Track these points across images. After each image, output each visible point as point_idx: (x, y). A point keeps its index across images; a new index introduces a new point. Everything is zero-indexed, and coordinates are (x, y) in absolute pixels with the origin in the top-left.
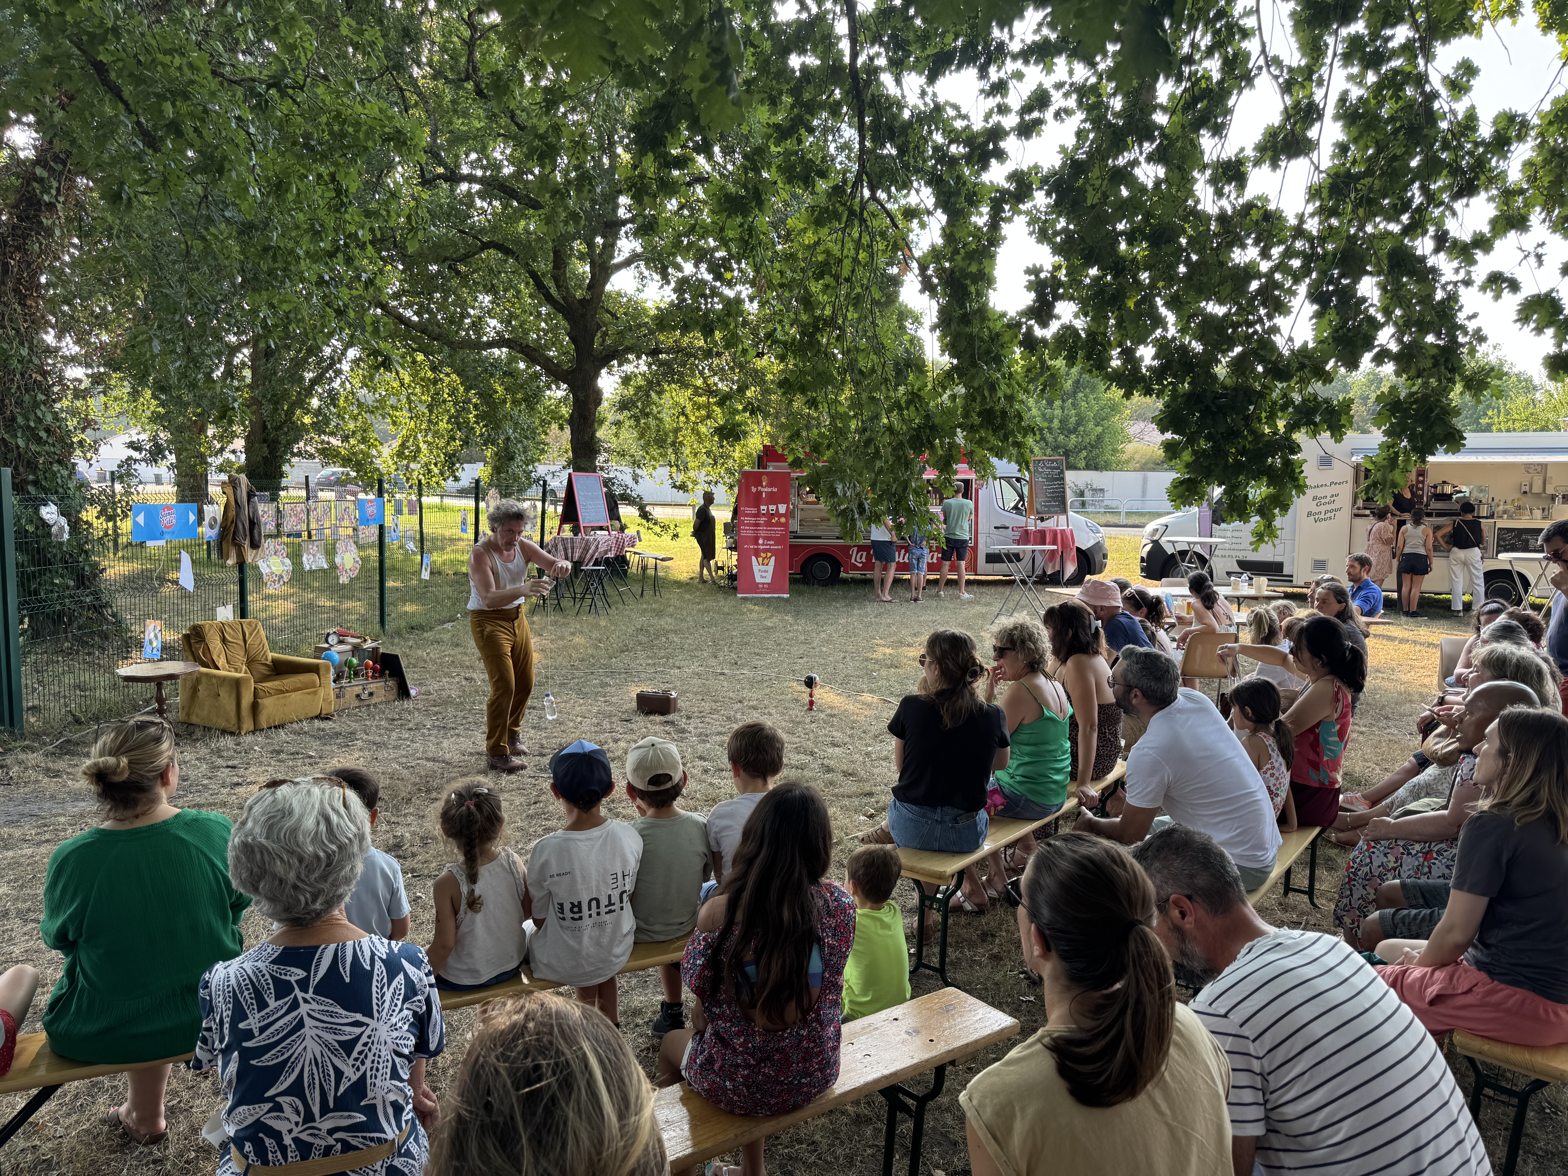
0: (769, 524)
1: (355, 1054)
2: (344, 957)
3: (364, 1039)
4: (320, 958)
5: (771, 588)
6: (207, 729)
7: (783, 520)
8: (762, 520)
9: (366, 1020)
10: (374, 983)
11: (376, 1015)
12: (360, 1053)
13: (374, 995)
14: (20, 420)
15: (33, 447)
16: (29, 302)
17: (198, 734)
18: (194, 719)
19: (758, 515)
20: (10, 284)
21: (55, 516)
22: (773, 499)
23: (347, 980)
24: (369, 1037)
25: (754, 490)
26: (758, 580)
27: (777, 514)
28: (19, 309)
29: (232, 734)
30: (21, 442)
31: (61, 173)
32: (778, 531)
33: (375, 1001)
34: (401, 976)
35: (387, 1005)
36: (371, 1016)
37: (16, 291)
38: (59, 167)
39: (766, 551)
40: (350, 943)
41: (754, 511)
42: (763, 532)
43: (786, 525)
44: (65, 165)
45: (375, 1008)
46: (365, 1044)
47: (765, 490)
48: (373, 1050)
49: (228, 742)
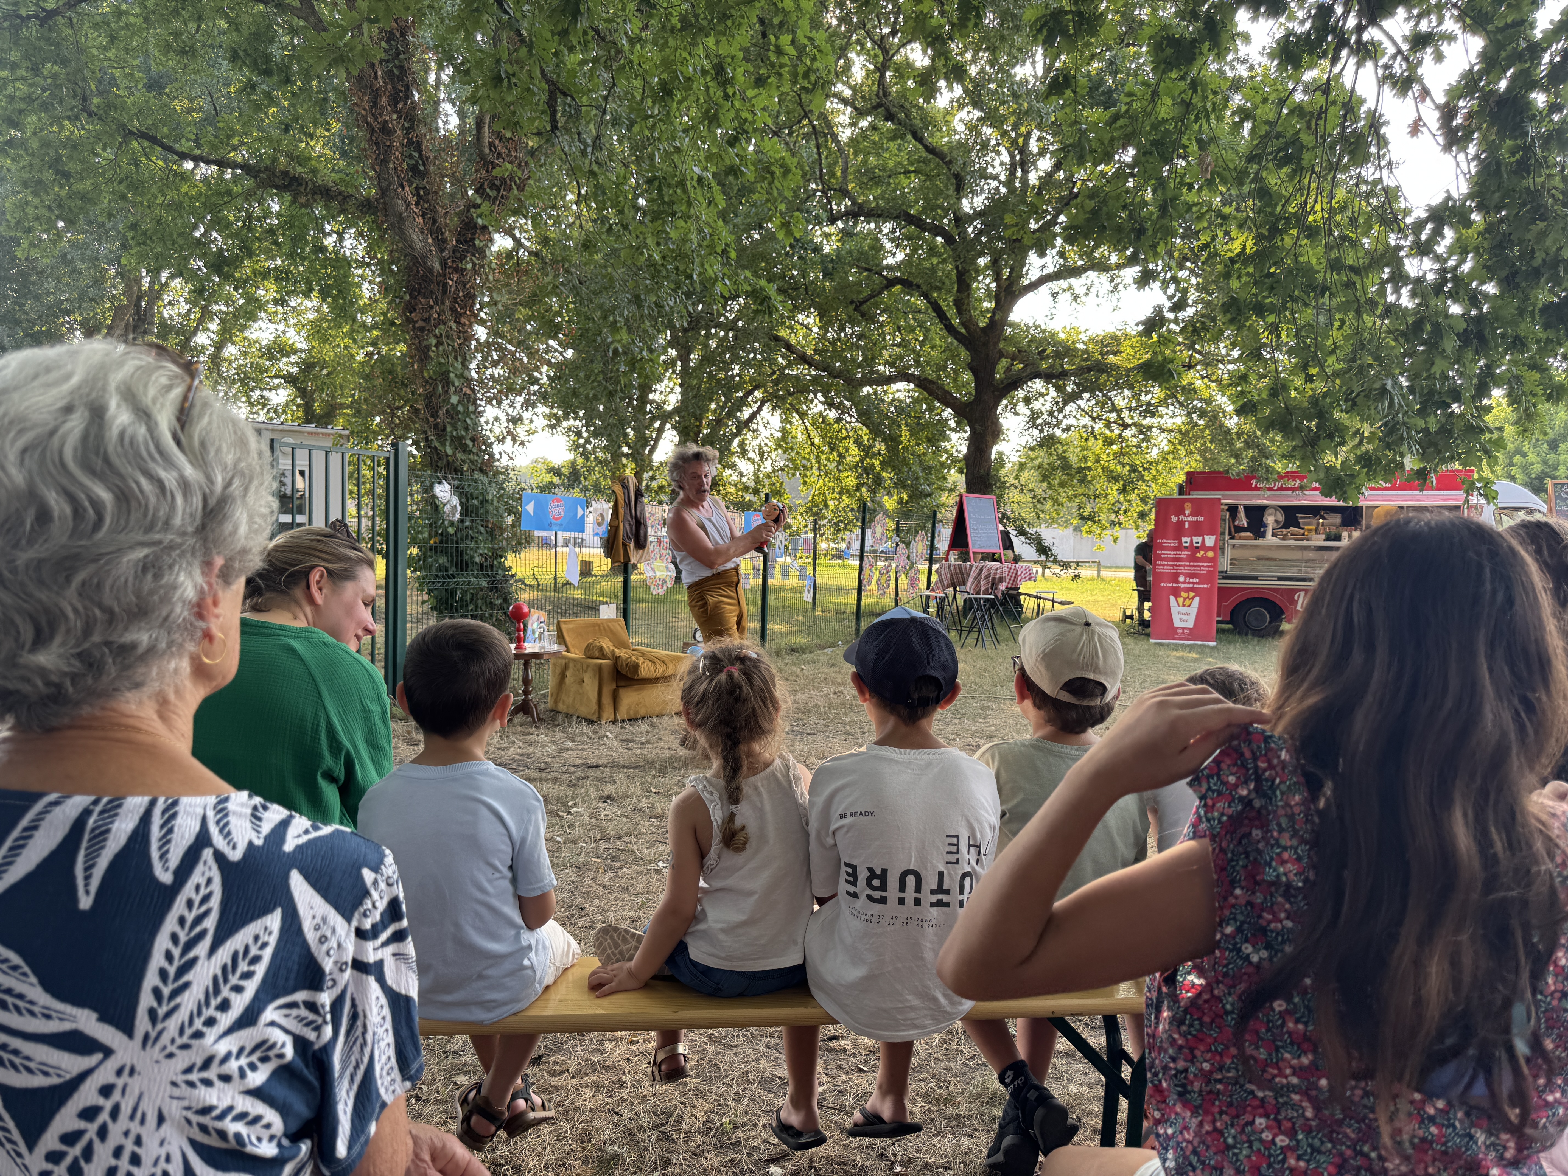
0: (1193, 558)
1: (50, 1140)
2: (101, 835)
3: (88, 1095)
4: (33, 827)
5: (1193, 634)
6: (569, 716)
7: (1210, 554)
8: (1184, 554)
9: (105, 1034)
10: (170, 924)
11: (142, 1023)
12: (70, 1138)
13: (157, 960)
14: (449, 429)
15: (459, 455)
16: (463, 320)
17: (560, 719)
18: (561, 707)
19: (1180, 548)
20: (447, 303)
21: (448, 495)
22: (1197, 529)
23: (85, 902)
24: (106, 1091)
25: (1174, 519)
26: (1177, 623)
27: (1203, 547)
28: (454, 326)
29: (591, 722)
30: (449, 451)
31: (495, 199)
32: (1204, 568)
33: (151, 979)
34: (274, 921)
35: (189, 1001)
36: (128, 1029)
37: (453, 310)
38: (493, 193)
39: (1188, 590)
40: (135, 804)
41: (1174, 543)
42: (1185, 567)
43: (1213, 560)
44: (499, 190)
45: (146, 1000)
46: (90, 1113)
47: (1188, 519)
48: (115, 1136)
49: (585, 728)
